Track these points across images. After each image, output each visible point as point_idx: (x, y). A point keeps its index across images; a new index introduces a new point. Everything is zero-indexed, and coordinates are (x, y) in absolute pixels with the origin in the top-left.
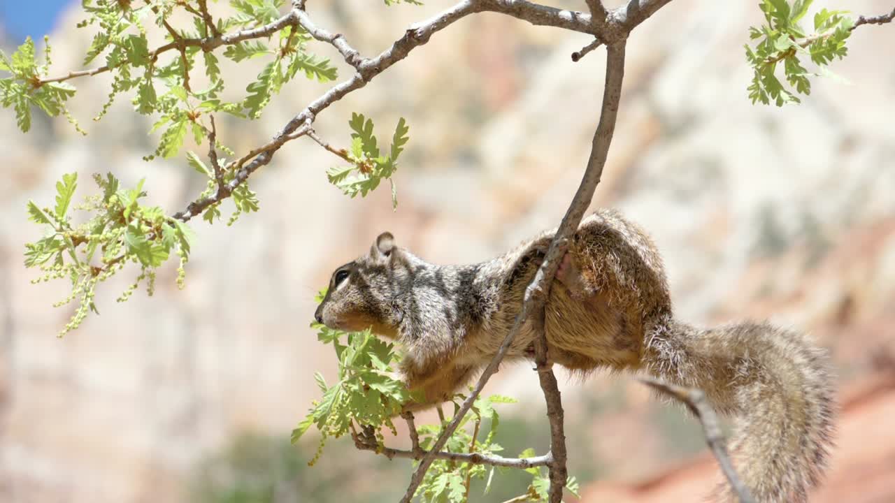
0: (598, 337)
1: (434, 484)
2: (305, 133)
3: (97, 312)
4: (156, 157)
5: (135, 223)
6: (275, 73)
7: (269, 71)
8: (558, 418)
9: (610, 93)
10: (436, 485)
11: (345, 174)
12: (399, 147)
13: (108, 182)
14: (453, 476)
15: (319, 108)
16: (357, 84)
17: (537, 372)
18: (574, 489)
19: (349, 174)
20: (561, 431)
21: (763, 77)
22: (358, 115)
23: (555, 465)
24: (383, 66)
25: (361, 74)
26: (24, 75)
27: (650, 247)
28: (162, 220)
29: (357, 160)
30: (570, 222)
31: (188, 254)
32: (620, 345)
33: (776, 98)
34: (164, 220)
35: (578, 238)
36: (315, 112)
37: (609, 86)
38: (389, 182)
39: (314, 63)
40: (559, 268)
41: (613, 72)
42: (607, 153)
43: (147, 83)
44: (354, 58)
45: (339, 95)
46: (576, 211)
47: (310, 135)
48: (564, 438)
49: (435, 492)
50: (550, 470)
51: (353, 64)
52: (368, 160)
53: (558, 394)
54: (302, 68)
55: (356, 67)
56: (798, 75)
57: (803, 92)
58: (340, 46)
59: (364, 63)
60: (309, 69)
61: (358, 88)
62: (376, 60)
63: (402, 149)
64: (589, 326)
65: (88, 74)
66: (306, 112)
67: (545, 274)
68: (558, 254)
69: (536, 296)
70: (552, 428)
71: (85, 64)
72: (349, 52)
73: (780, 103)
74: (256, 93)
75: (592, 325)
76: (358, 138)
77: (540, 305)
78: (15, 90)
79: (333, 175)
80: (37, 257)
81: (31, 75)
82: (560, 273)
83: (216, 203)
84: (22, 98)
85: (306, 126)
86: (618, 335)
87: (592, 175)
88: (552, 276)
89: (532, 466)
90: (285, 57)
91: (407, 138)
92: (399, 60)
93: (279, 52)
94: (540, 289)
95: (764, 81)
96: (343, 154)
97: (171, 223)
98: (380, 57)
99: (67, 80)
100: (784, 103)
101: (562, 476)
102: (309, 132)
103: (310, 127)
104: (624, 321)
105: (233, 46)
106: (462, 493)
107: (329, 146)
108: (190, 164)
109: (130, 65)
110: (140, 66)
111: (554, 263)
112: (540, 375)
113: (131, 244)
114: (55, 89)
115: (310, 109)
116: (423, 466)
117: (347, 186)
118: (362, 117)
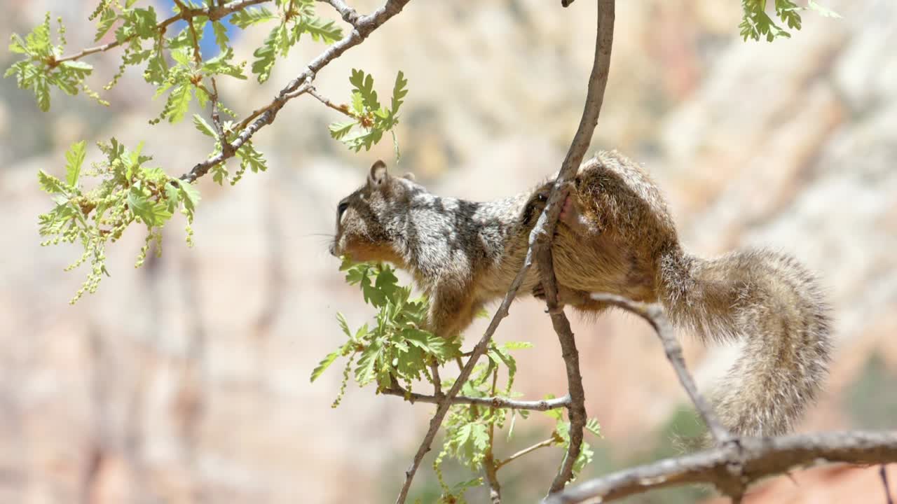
0: (611, 276)
1: (458, 434)
2: (306, 90)
3: (108, 275)
4: (161, 120)
5: (137, 185)
6: (279, 37)
7: (274, 35)
8: (573, 359)
9: (602, 38)
10: (460, 435)
11: (347, 129)
12: (399, 100)
13: (112, 147)
14: (477, 425)
15: (319, 66)
16: (355, 41)
17: (549, 314)
18: (597, 430)
19: (352, 128)
20: (577, 371)
21: (753, 15)
22: (358, 71)
23: (574, 406)
24: (379, 21)
25: (358, 30)
26: (40, 55)
27: (651, 184)
28: (165, 181)
29: (357, 114)
30: (570, 165)
31: (192, 212)
32: (633, 282)
33: (766, 35)
34: (167, 181)
35: (580, 182)
36: (315, 70)
37: (602, 29)
38: (391, 134)
39: (318, 26)
40: (562, 211)
41: (604, 16)
42: (603, 95)
43: (158, 54)
44: (351, 15)
45: (337, 53)
46: (575, 154)
47: (310, 92)
48: (581, 378)
49: (460, 441)
50: (570, 411)
51: (350, 21)
52: (369, 114)
53: (572, 335)
54: (306, 31)
55: (354, 25)
56: (787, 10)
57: (794, 27)
58: (337, 5)
59: (361, 20)
60: (315, 32)
61: (356, 44)
62: (372, 16)
63: (402, 102)
64: (602, 268)
65: (100, 50)
66: (307, 70)
67: (549, 218)
68: (560, 196)
69: (540, 239)
70: (568, 369)
71: (96, 40)
72: (346, 10)
73: (770, 38)
74: (263, 58)
75: (603, 266)
76: (358, 93)
77: (545, 247)
78: (32, 71)
79: (335, 131)
80: (51, 226)
81: (46, 56)
82: (564, 215)
83: (220, 163)
84: (39, 79)
85: (306, 84)
86: (630, 272)
87: (590, 117)
88: (555, 219)
89: (551, 407)
90: (289, 21)
91: (406, 91)
92: (394, 15)
93: (283, 16)
94: (545, 232)
95: (754, 19)
96: (344, 109)
97: (174, 184)
98: (375, 13)
99: (82, 58)
100: (774, 38)
101: (581, 416)
102: (309, 90)
103: (310, 85)
104: (634, 258)
105: (238, 14)
106: (486, 441)
107: (330, 103)
108: (197, 128)
109: (140, 38)
110: (149, 39)
111: (556, 205)
112: (552, 318)
113: (135, 205)
114: (72, 69)
115: (310, 67)
116: (441, 411)
117: (351, 141)
118: (361, 73)
